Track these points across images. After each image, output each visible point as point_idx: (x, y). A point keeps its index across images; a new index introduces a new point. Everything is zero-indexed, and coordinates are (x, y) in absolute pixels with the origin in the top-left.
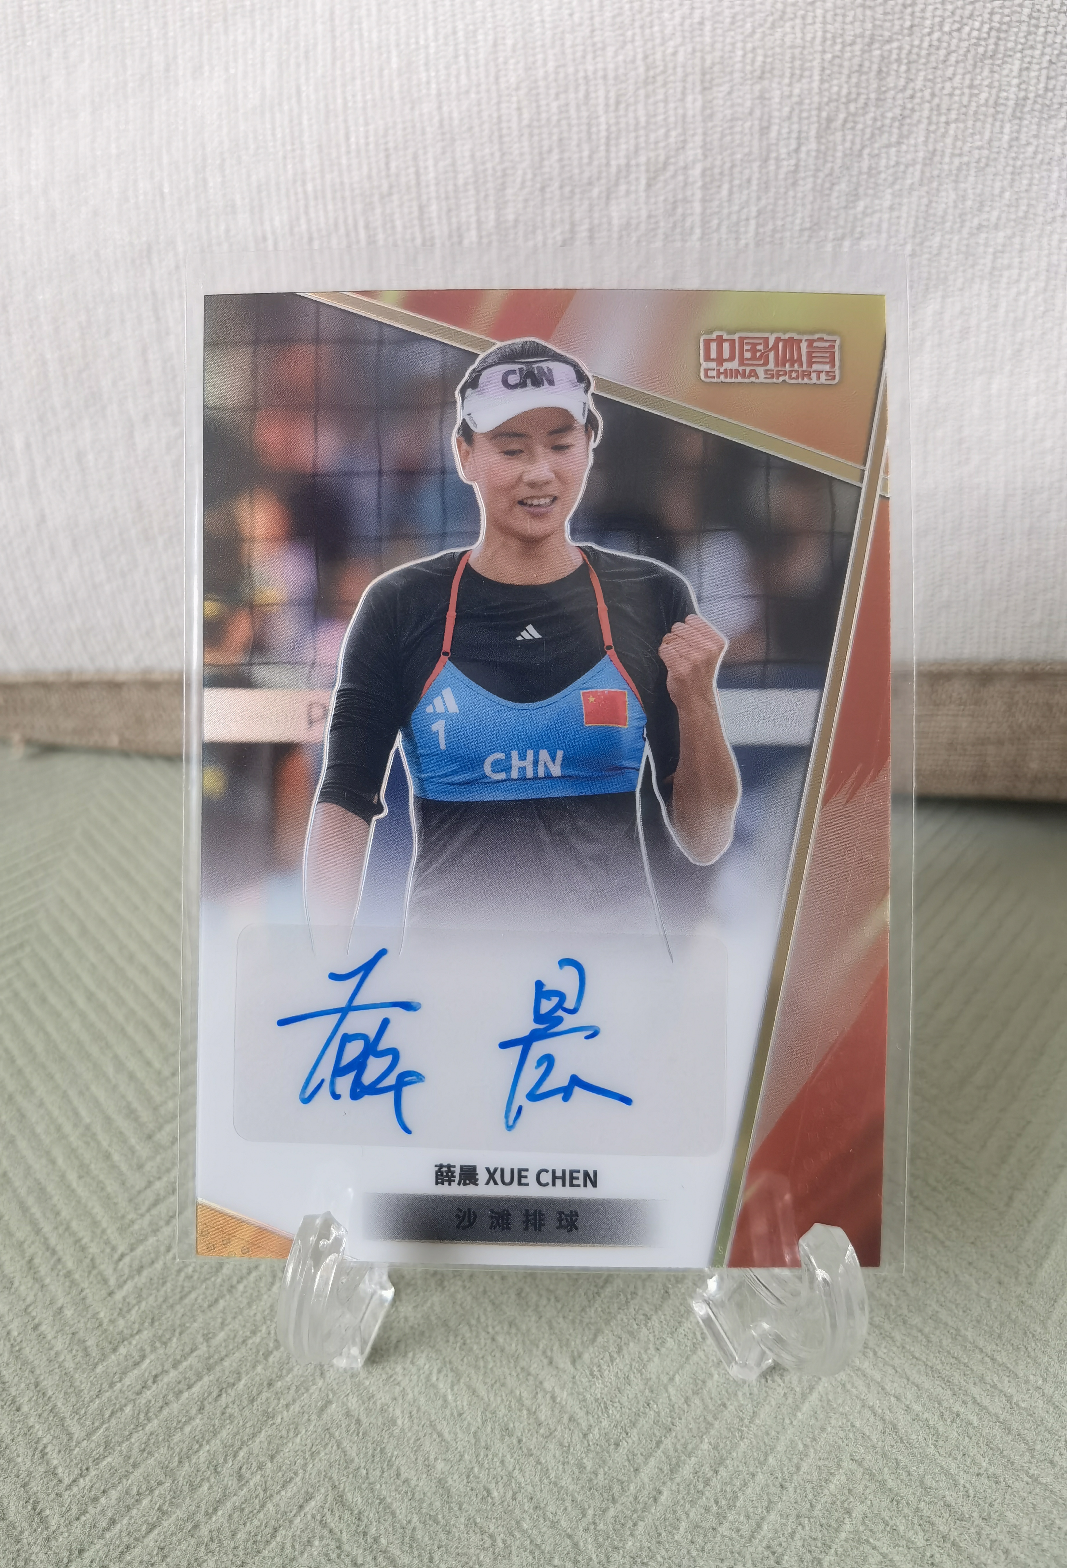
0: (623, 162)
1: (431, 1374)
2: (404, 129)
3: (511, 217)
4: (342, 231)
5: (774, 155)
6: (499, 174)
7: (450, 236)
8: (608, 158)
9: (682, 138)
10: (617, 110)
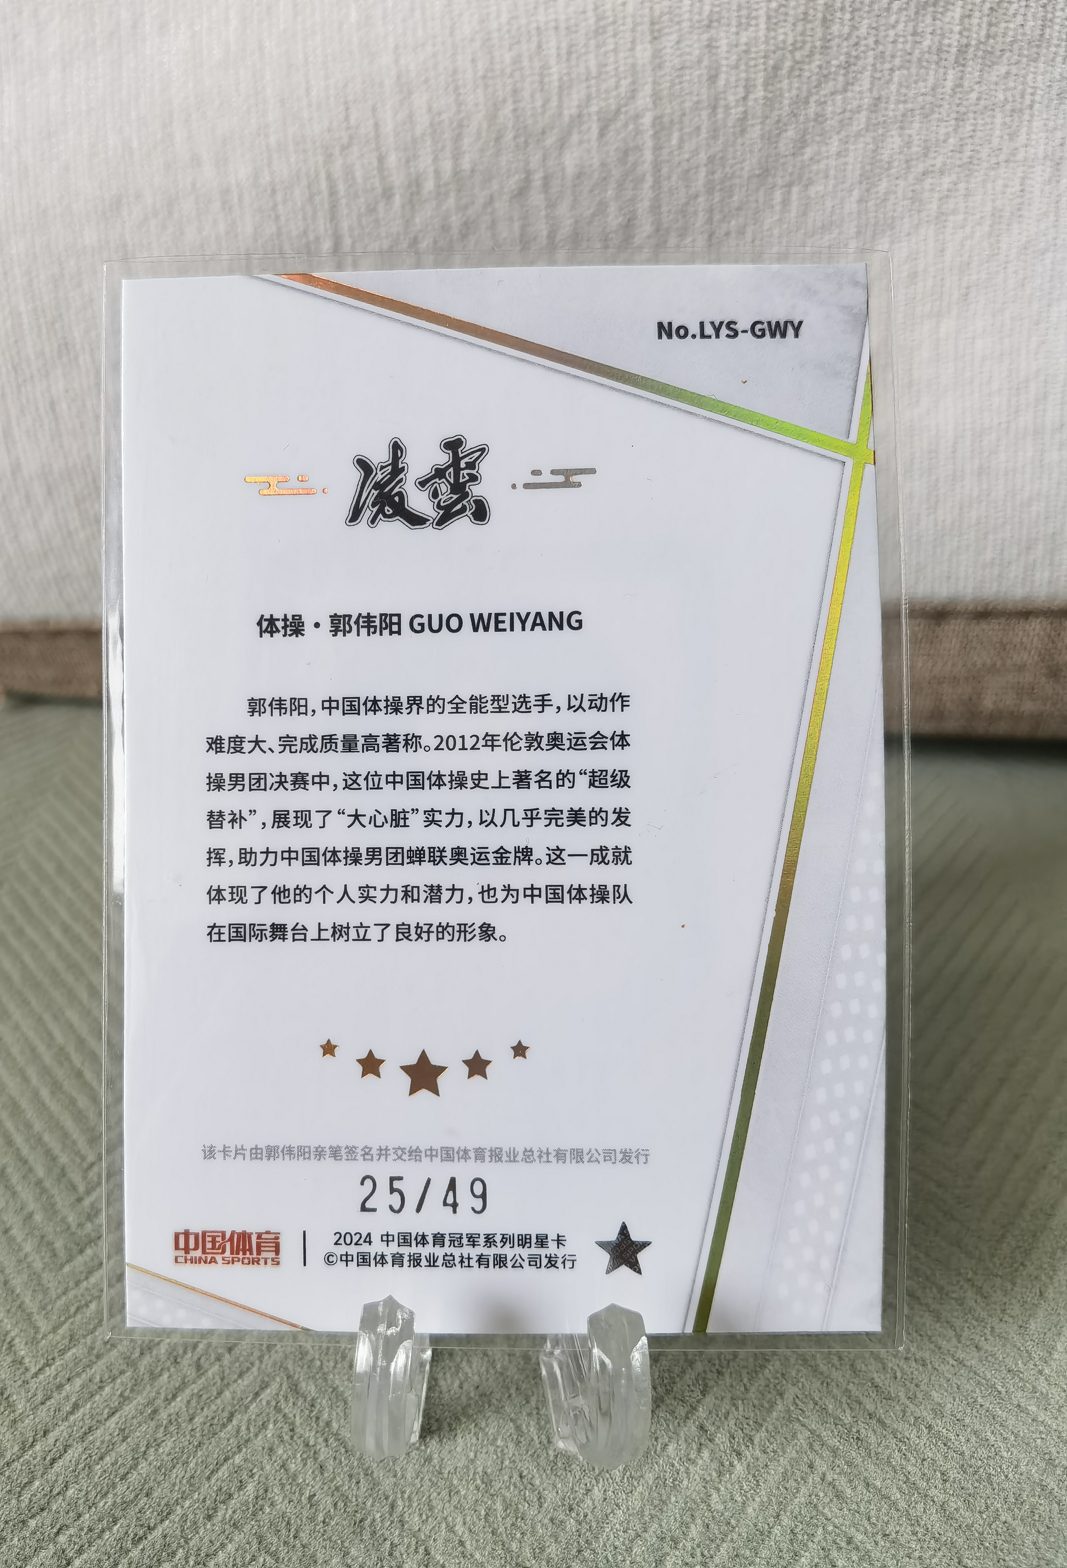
5: (722, 103)
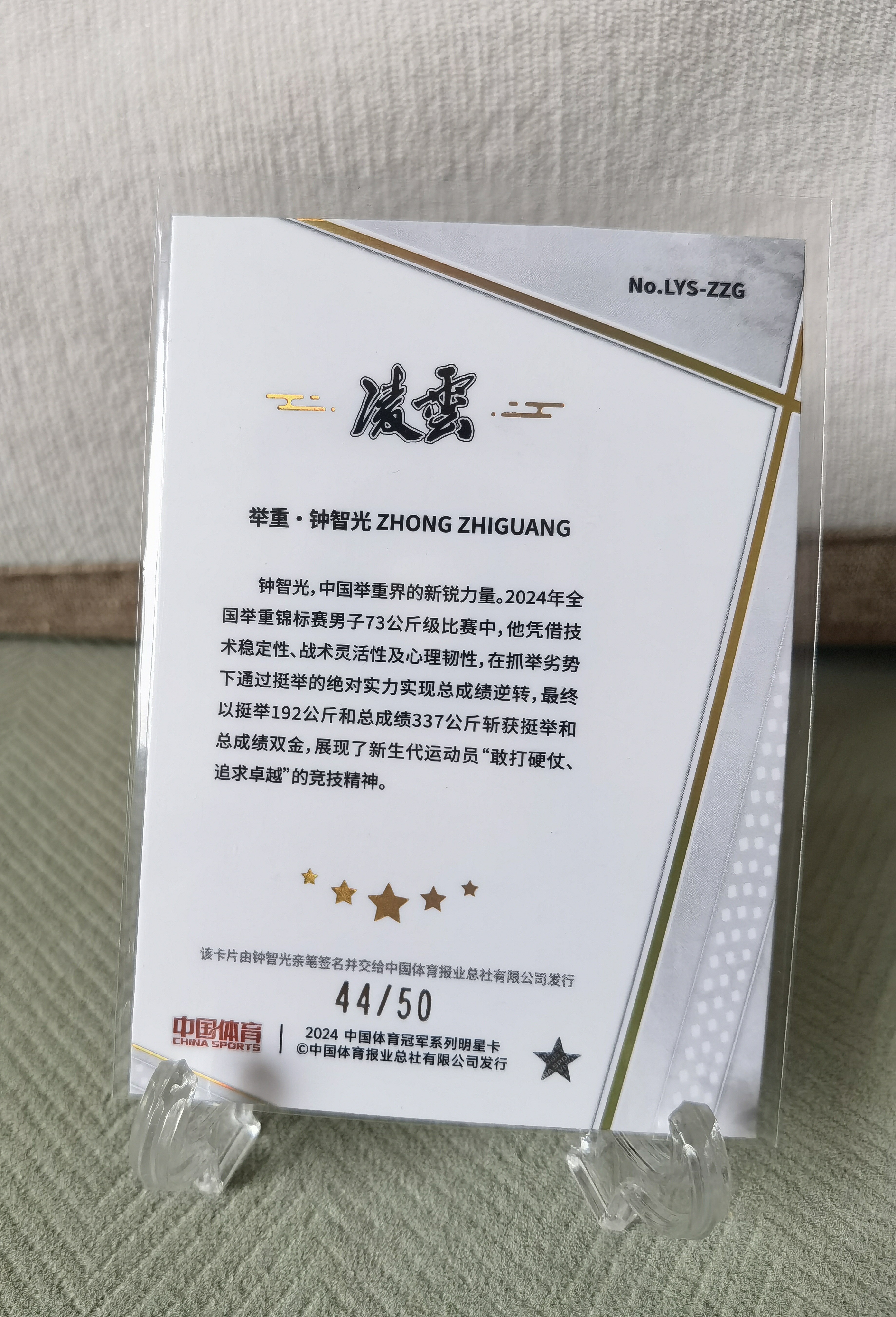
0: (495, 108)
1: (398, 1177)
2: (306, 78)
3: (400, 156)
4: (252, 168)
6: (389, 118)
7: (347, 173)
8: (482, 104)
9: (545, 88)
10: (489, 63)
